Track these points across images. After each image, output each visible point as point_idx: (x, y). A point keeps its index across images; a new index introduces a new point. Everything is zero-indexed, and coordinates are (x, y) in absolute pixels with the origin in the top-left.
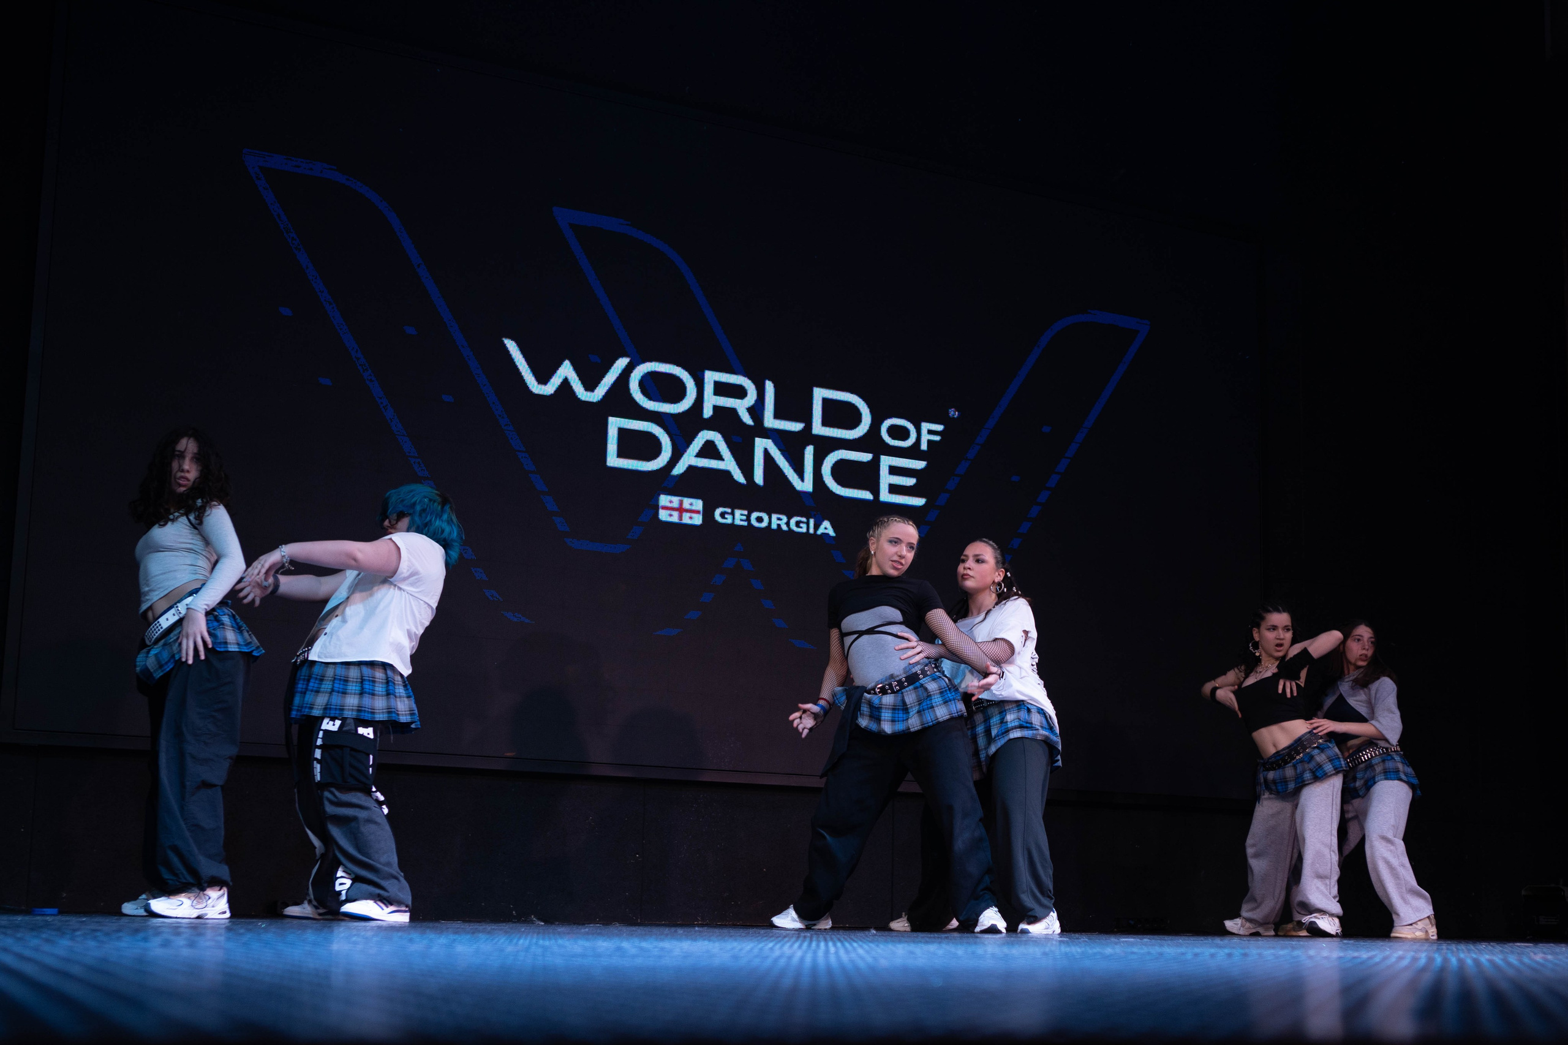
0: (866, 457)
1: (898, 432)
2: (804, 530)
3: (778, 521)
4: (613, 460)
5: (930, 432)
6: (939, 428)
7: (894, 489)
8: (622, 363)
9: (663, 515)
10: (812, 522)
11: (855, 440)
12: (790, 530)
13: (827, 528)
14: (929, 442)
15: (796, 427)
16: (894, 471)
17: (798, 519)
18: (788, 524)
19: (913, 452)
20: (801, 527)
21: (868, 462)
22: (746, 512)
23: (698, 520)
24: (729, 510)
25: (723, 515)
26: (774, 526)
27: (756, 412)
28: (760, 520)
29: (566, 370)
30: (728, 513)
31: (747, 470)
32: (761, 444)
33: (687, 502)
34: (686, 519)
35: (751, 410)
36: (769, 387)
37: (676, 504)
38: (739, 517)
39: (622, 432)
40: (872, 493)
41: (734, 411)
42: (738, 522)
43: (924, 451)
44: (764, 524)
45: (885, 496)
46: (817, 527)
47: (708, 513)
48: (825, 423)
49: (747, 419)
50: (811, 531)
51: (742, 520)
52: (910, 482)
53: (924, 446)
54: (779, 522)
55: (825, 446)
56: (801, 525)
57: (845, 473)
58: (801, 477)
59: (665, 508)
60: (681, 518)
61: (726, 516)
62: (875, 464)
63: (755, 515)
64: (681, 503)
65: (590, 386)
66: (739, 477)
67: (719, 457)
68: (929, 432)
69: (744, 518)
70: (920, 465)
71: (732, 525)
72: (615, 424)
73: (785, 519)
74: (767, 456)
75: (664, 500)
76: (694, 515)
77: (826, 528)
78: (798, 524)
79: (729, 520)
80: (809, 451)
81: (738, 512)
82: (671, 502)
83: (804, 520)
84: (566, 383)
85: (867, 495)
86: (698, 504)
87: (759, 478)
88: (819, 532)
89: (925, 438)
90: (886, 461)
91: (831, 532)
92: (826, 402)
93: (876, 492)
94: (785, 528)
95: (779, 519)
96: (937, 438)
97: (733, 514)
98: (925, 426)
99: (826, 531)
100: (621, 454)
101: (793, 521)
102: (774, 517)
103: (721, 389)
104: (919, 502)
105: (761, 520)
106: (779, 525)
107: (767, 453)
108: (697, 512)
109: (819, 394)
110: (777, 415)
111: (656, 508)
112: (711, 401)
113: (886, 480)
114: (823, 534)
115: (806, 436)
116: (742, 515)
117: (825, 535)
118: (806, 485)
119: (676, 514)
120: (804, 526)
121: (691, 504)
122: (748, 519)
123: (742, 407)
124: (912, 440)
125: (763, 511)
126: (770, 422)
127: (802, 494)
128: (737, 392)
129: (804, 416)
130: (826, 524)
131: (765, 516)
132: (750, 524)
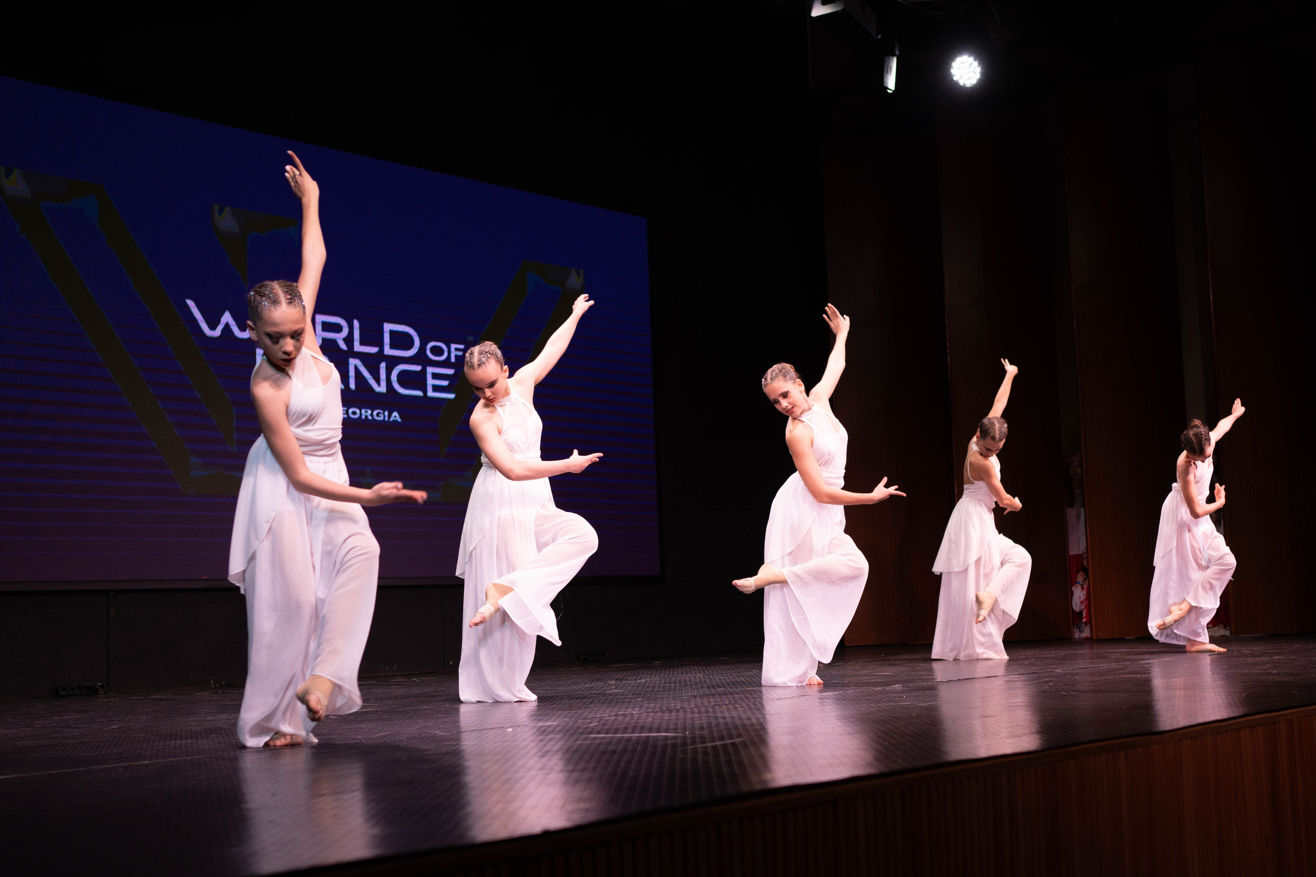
0: (418, 368)
2: (382, 418)
5: (457, 349)
7: (436, 388)
10: (386, 413)
11: (410, 358)
12: (373, 420)
13: (396, 415)
14: (456, 356)
15: (374, 350)
16: (435, 376)
17: (378, 411)
18: (372, 415)
19: (446, 364)
20: (380, 417)
21: (420, 371)
22: (345, 409)
26: (363, 417)
27: (349, 340)
28: (354, 413)
29: (227, 319)
32: (353, 362)
35: (345, 340)
36: (356, 323)
40: (423, 392)
41: (334, 342)
43: (453, 363)
44: (356, 416)
45: (430, 393)
46: (390, 416)
48: (392, 346)
49: (343, 346)
50: (386, 419)
52: (445, 383)
53: (453, 360)
54: (366, 414)
55: (393, 362)
56: (380, 415)
57: (406, 379)
58: (379, 384)
62: (424, 372)
63: (351, 411)
68: (455, 350)
69: (345, 412)
70: (450, 372)
73: (369, 412)
74: (357, 370)
77: (395, 417)
78: (378, 415)
80: (383, 365)
83: (382, 412)
84: (227, 328)
85: (419, 393)
87: (352, 386)
88: (391, 419)
89: (453, 354)
90: (430, 370)
91: (399, 420)
92: (392, 333)
93: (425, 391)
94: (370, 418)
95: (366, 412)
98: (453, 346)
99: (395, 419)
101: (375, 413)
102: (363, 411)
103: (326, 326)
104: (452, 396)
106: (366, 417)
107: (356, 368)
109: (388, 327)
110: (362, 343)
113: (430, 382)
114: (394, 421)
115: (380, 356)
118: (382, 389)
122: (347, 413)
123: (340, 338)
124: (445, 355)
125: (357, 407)
126: (358, 347)
127: (380, 394)
128: (337, 328)
129: (379, 343)
130: (395, 414)
131: (358, 411)
132: (348, 416)
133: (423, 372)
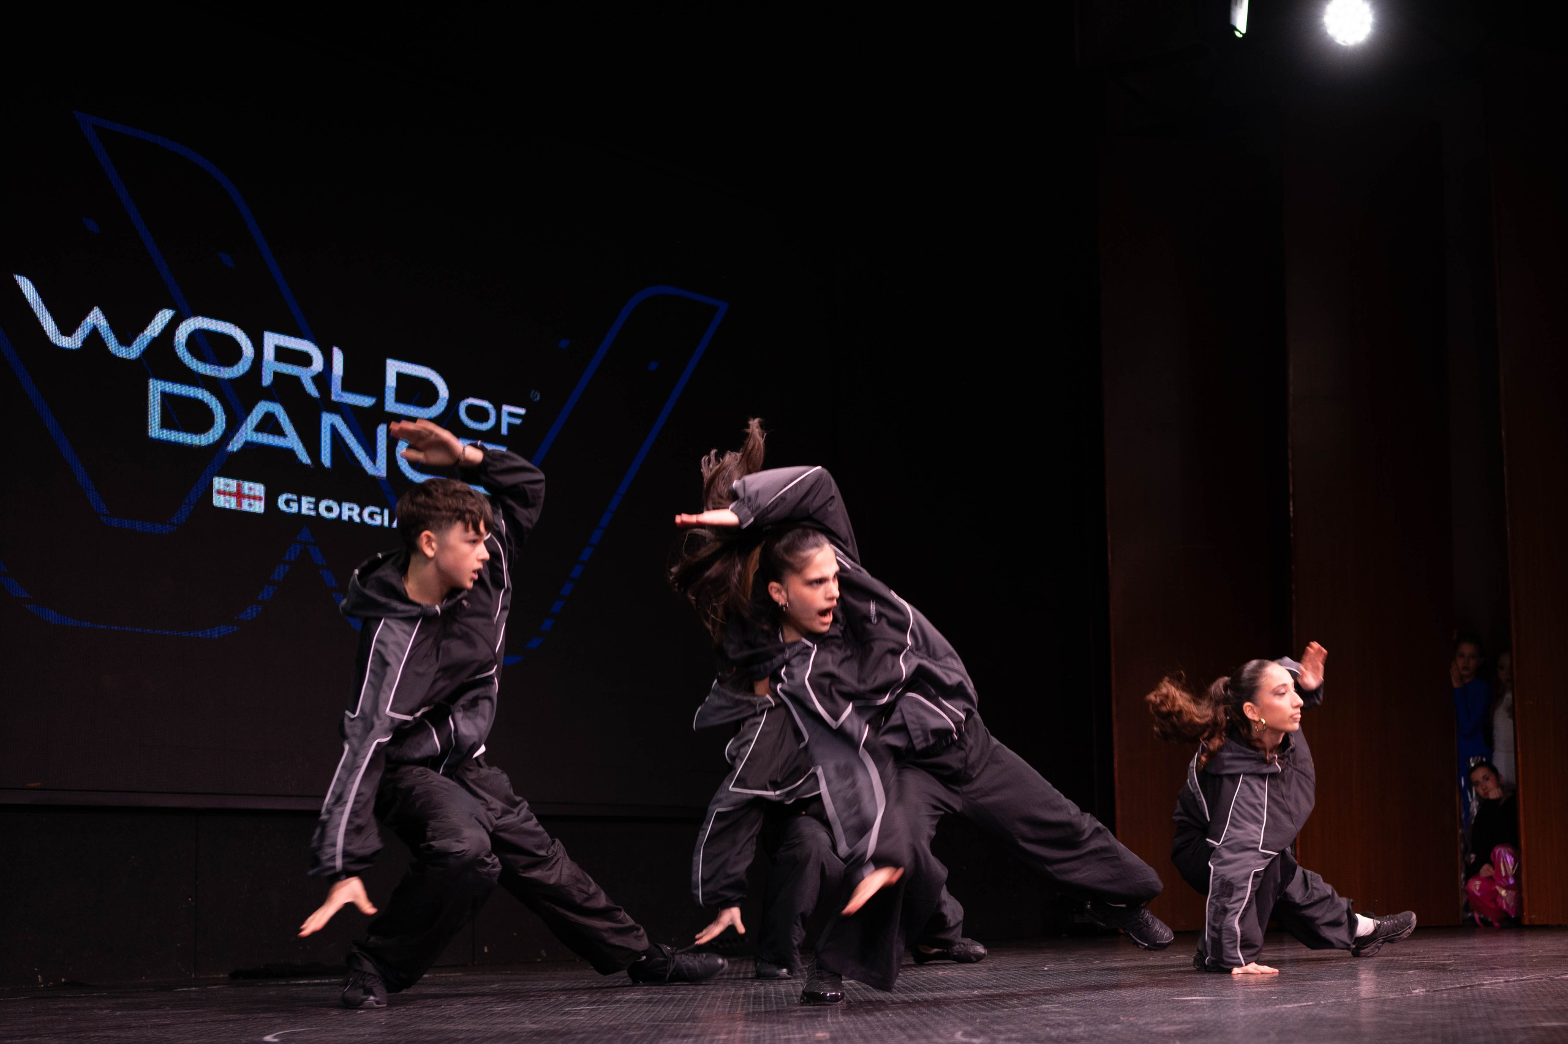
1: (477, 414)
2: (378, 520)
3: (349, 511)
4: (156, 430)
5: (511, 414)
6: (521, 410)
8: (165, 315)
9: (219, 501)
10: (386, 513)
12: (363, 523)
14: (510, 426)
15: (366, 402)
17: (373, 508)
18: (360, 515)
19: (493, 435)
20: (375, 519)
22: (313, 500)
23: (259, 507)
24: (295, 497)
25: (287, 503)
26: (345, 517)
27: (323, 380)
28: (329, 509)
29: (96, 318)
30: (293, 501)
31: (313, 448)
32: (328, 420)
33: (246, 485)
34: (245, 507)
35: (316, 380)
36: (337, 354)
37: (233, 488)
38: (306, 506)
39: (167, 399)
41: (296, 380)
42: (304, 511)
43: (504, 435)
44: (334, 515)
46: (392, 518)
47: (270, 500)
48: (400, 398)
50: (386, 523)
51: (309, 509)
53: (504, 430)
54: (351, 513)
56: (375, 517)
58: (374, 460)
59: (220, 492)
60: (239, 504)
61: (292, 504)
63: (323, 505)
64: (239, 487)
65: (126, 340)
66: (304, 458)
67: (281, 433)
68: (509, 415)
69: (312, 506)
71: (299, 515)
72: (156, 388)
73: (357, 509)
75: (219, 483)
76: (255, 503)
78: (371, 515)
79: (294, 507)
81: (304, 500)
82: (228, 485)
83: (378, 510)
84: (95, 334)
86: (259, 489)
87: (326, 459)
89: (505, 420)
92: (400, 376)
94: (357, 519)
95: (351, 509)
96: (518, 421)
97: (299, 502)
98: (506, 408)
100: (166, 424)
101: (366, 512)
102: (346, 506)
103: (283, 354)
105: (331, 509)
106: (350, 518)
107: (335, 432)
108: (258, 498)
109: (393, 367)
110: (347, 388)
111: (209, 491)
112: (271, 366)
115: (378, 414)
116: (309, 503)
118: (378, 469)
119: (233, 500)
120: (378, 518)
121: (251, 489)
122: (316, 508)
123: (305, 376)
124: (492, 422)
125: (333, 499)
127: (374, 479)
128: (301, 359)
129: (377, 388)
131: (335, 505)
132: (318, 513)
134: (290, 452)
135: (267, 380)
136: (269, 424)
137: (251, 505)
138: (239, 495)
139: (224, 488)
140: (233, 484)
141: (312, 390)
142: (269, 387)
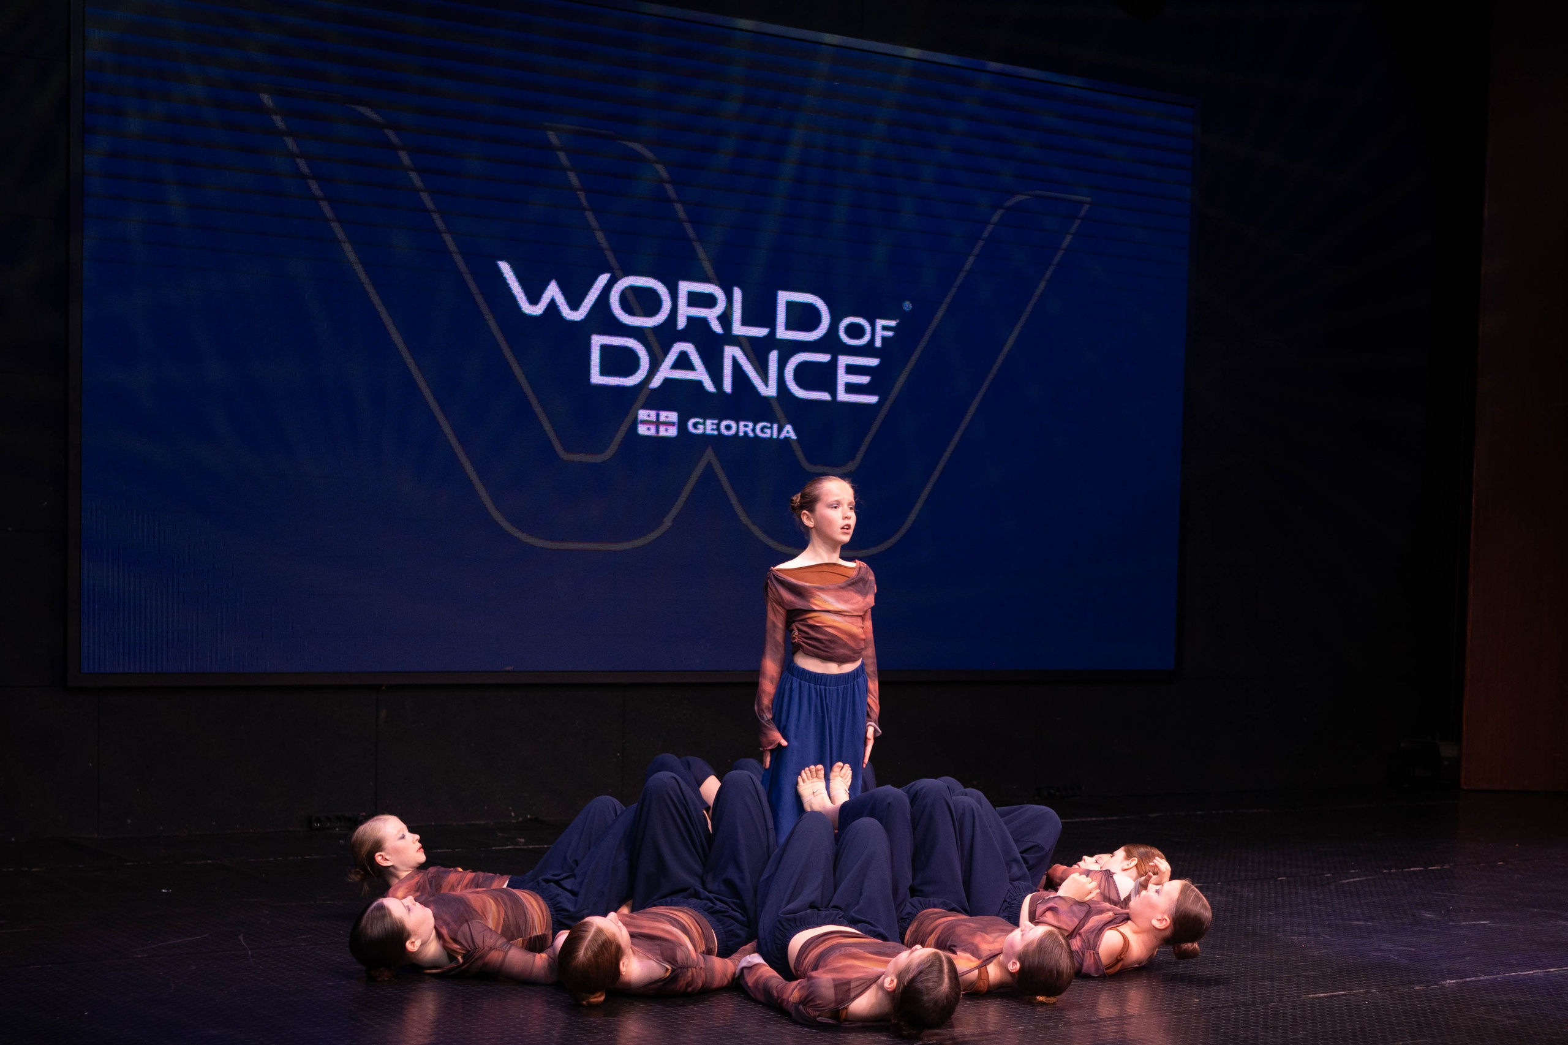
0: (824, 358)
1: (855, 331)
2: (768, 435)
3: (745, 428)
4: (596, 378)
5: (885, 328)
6: (893, 323)
7: (851, 388)
8: (603, 279)
9: (642, 430)
10: (775, 426)
11: (815, 342)
12: (756, 436)
14: (884, 339)
15: (761, 332)
16: (851, 369)
17: (765, 424)
18: (754, 430)
19: (867, 350)
20: (766, 433)
21: (827, 363)
22: (716, 422)
23: (673, 432)
24: (701, 421)
25: (695, 425)
26: (741, 434)
27: (725, 319)
28: (728, 428)
29: (553, 291)
31: (717, 379)
32: (730, 352)
33: (664, 416)
34: (663, 432)
35: (720, 318)
36: (737, 293)
37: (653, 418)
38: (708, 427)
39: (604, 348)
40: (830, 394)
41: (704, 321)
42: (709, 432)
43: (878, 348)
44: (732, 432)
45: (843, 396)
46: (780, 430)
47: (682, 424)
48: (789, 327)
50: (775, 436)
51: (713, 429)
52: (865, 380)
53: (878, 343)
54: (746, 429)
55: (789, 349)
57: (808, 375)
58: (766, 383)
59: (644, 422)
60: (657, 431)
63: (724, 423)
64: (658, 416)
65: (574, 306)
66: (709, 386)
67: (692, 368)
68: (882, 329)
69: (715, 427)
70: (873, 362)
71: (704, 435)
72: (598, 341)
73: (751, 425)
74: (736, 366)
75: (643, 414)
76: (670, 428)
77: (788, 432)
78: (762, 430)
79: (700, 430)
80: (774, 356)
81: (709, 422)
83: (769, 425)
84: (552, 304)
85: (825, 396)
86: (673, 416)
87: (728, 387)
89: (880, 333)
90: (844, 360)
92: (790, 304)
93: (834, 393)
94: (751, 434)
95: (746, 426)
96: (890, 334)
97: (704, 423)
98: (880, 323)
99: (788, 435)
100: (603, 372)
102: (742, 424)
103: (695, 299)
104: (873, 399)
105: (731, 428)
106: (746, 433)
107: (734, 360)
108: (672, 424)
109: (784, 297)
110: (745, 322)
111: (635, 422)
112: (685, 311)
113: (843, 379)
115: (771, 341)
116: (713, 424)
117: (787, 439)
118: (769, 390)
119: (653, 428)
120: (768, 431)
121: (667, 417)
122: (718, 429)
123: (712, 315)
124: (867, 337)
125: (732, 419)
126: (738, 329)
127: (766, 399)
128: (708, 301)
129: (769, 321)
130: (789, 428)
131: (733, 424)
132: (720, 434)
133: (833, 364)
134: (699, 384)
135: (682, 323)
136: (683, 362)
137: (667, 430)
138: (658, 423)
139: (648, 419)
140: (653, 413)
141: (717, 327)
142: (683, 330)
